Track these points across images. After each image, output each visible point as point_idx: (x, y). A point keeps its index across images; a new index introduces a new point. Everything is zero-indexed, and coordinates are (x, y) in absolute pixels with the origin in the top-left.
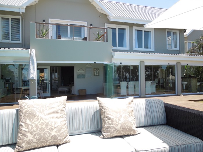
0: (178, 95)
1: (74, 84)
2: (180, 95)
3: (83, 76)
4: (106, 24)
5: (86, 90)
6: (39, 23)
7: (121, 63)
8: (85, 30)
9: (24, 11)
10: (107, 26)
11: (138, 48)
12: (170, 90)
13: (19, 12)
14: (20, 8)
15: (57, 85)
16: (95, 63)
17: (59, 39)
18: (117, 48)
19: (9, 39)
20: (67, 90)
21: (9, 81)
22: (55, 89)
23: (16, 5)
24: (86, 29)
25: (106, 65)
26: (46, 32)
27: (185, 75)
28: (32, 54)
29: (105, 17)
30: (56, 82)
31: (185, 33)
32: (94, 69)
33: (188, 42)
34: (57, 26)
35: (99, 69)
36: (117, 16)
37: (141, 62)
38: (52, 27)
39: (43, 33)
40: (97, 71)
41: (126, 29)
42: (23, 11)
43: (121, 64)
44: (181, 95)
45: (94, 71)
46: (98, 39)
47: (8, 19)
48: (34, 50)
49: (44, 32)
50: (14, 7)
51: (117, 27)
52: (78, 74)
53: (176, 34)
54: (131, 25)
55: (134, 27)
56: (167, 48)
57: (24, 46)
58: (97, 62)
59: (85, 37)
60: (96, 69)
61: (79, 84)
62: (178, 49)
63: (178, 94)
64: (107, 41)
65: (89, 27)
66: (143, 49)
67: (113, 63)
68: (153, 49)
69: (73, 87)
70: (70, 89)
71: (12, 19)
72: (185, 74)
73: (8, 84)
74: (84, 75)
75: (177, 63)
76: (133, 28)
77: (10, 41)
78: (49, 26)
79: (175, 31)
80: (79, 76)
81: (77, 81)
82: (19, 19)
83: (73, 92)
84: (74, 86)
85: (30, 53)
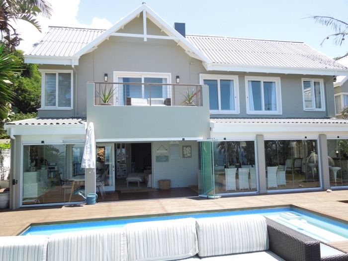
0: (324, 190)
1: (151, 169)
2: (326, 190)
3: (166, 159)
4: (200, 74)
5: (170, 180)
6: (100, 83)
7: (225, 139)
8: (168, 90)
9: (77, 63)
10: (203, 77)
11: (255, 110)
12: (313, 179)
13: (71, 66)
14: (71, 60)
15: (125, 171)
16: (184, 139)
17: (127, 105)
18: (220, 111)
19: (54, 104)
20: (141, 180)
21: (54, 168)
22: (122, 177)
23: (66, 55)
24: (170, 88)
25: (202, 142)
26: (109, 94)
27: (337, 154)
28: (89, 129)
29: (198, 64)
30: (122, 166)
31: (335, 81)
32: (183, 146)
33: (344, 95)
34: (125, 86)
35: (190, 146)
36: (218, 61)
37: (257, 136)
38: (117, 89)
39: (104, 96)
40: (188, 149)
41: (233, 80)
42: (75, 63)
43: (225, 141)
44: (328, 190)
45: (183, 149)
46: (188, 101)
47: (55, 74)
48: (92, 124)
49: (107, 94)
50: (63, 58)
51: (218, 78)
52: (158, 155)
53: (319, 84)
54: (242, 75)
55: (246, 77)
56: (305, 109)
57: (76, 114)
58: (186, 139)
59: (168, 98)
60: (187, 147)
61: (159, 172)
62: (323, 109)
63: (323, 188)
64: (202, 105)
65: (174, 85)
66: (263, 112)
67: (211, 139)
68: (279, 111)
69: (150, 175)
70: (144, 179)
71: (59, 74)
72: (337, 152)
73: (52, 173)
74: (167, 157)
75: (320, 136)
76: (246, 79)
77: (57, 107)
78: (112, 86)
79: (317, 80)
80: (159, 159)
81: (155, 165)
82: (70, 74)
83: (149, 184)
84: (151, 173)
85: (86, 128)
